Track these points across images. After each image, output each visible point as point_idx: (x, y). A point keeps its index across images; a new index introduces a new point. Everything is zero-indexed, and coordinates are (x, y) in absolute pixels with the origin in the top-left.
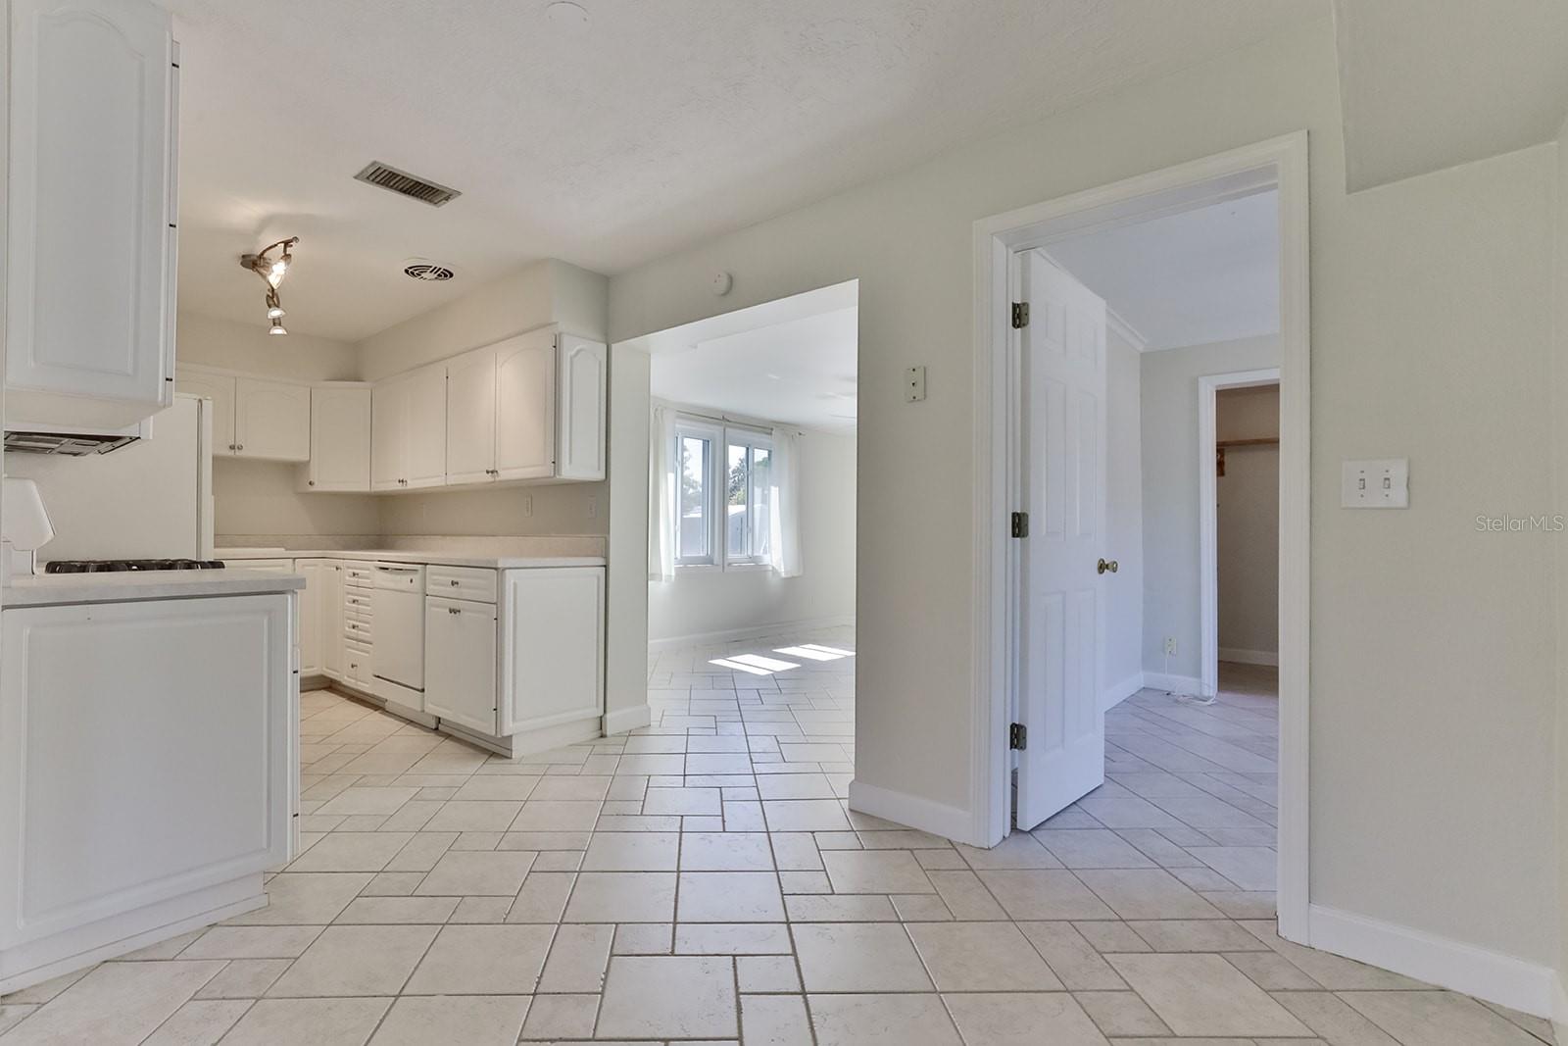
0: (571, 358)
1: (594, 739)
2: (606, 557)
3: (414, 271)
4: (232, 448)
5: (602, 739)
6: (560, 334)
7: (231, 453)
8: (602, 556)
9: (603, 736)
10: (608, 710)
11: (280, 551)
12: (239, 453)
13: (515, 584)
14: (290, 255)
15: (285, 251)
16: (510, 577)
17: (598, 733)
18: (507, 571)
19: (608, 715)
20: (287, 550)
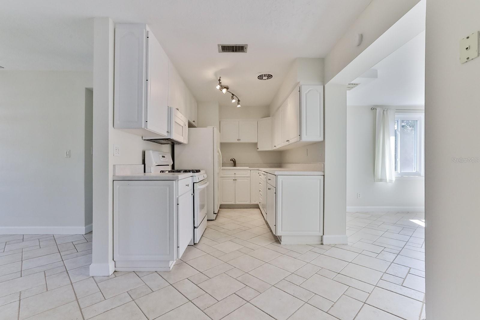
0: (306, 94)
1: (317, 244)
2: (324, 172)
3: (260, 77)
4: (238, 140)
5: (322, 245)
6: (301, 86)
7: (238, 141)
8: (322, 171)
9: (322, 244)
10: (324, 234)
11: (248, 168)
12: (240, 141)
13: (282, 181)
14: (221, 83)
15: (219, 82)
16: (280, 178)
17: (320, 243)
18: (278, 176)
19: (324, 236)
20: (249, 167)
